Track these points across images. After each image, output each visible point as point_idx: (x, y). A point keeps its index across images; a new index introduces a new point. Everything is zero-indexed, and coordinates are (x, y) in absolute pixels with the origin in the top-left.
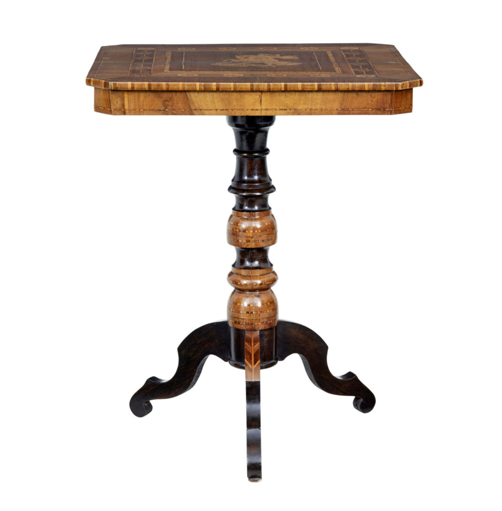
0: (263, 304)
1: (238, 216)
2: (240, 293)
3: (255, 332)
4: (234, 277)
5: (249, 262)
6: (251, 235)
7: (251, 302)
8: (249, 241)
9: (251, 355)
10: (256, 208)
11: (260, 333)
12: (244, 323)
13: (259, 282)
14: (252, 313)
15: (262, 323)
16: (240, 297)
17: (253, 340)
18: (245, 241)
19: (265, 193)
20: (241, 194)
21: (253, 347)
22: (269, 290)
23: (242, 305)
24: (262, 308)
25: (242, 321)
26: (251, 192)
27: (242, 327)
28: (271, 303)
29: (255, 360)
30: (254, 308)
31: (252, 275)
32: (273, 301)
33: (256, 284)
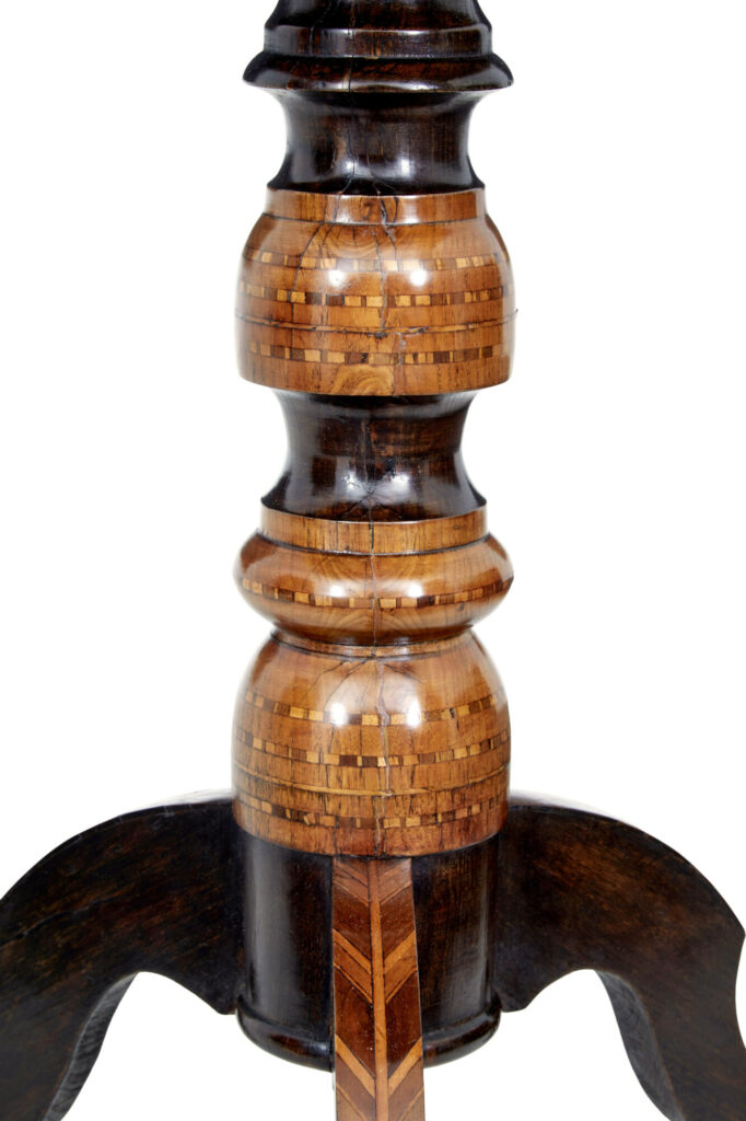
0: (432, 714)
1: (302, 219)
2: (307, 651)
3: (389, 873)
4: (276, 566)
5: (360, 476)
6: (371, 320)
7: (371, 702)
8: (364, 358)
9: (370, 1010)
10: (405, 168)
11: (414, 876)
12: (329, 821)
13: (414, 590)
14: (371, 762)
15: (424, 816)
16: (309, 674)
17: (376, 917)
18: (339, 358)
19: (456, 83)
20: (319, 86)
21: (378, 961)
22: (465, 637)
23: (316, 716)
24: (427, 737)
25: (316, 804)
26: (381, 75)
27: (318, 840)
28: (473, 707)
29: (391, 1040)
30: (384, 732)
31: (373, 553)
32: (486, 700)
33: (399, 606)
